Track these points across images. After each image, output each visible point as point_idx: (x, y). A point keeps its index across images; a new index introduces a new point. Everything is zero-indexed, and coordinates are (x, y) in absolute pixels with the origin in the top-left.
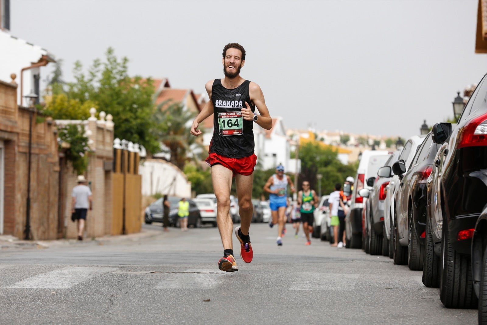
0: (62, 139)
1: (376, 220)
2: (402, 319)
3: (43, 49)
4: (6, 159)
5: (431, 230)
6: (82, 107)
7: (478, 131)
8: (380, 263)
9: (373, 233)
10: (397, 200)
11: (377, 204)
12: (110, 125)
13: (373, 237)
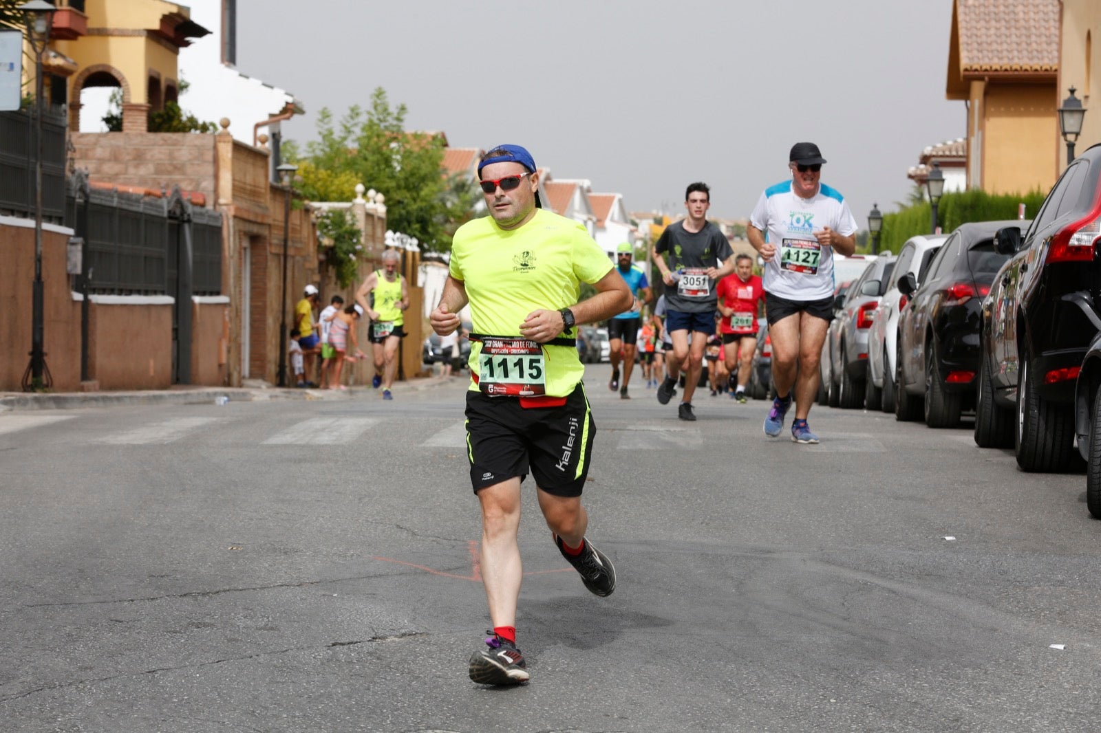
0: (322, 232)
1: (853, 358)
2: (975, 486)
3: (287, 94)
4: (252, 264)
5: (990, 371)
6: (336, 182)
7: (1074, 241)
8: (877, 419)
9: (847, 377)
10: (902, 330)
11: (852, 333)
12: (381, 210)
13: (848, 383)
